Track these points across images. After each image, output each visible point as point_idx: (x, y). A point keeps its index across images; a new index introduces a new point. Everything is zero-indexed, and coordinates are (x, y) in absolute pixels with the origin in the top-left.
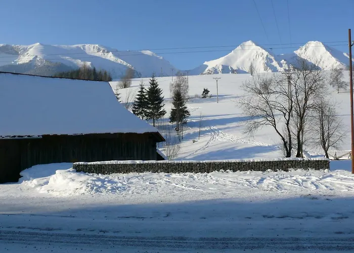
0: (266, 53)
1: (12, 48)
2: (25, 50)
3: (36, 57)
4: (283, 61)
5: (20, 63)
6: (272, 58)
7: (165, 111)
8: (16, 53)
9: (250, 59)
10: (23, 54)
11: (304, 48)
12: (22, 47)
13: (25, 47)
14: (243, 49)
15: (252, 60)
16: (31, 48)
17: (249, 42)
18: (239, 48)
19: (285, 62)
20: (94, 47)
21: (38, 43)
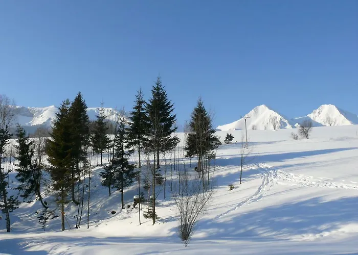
0: (279, 117)
1: (28, 110)
2: (40, 112)
3: (50, 119)
4: (297, 125)
5: (34, 124)
6: (286, 121)
7: (177, 139)
8: (31, 115)
9: (263, 123)
10: (37, 116)
11: (317, 111)
12: (37, 109)
13: (40, 109)
14: (256, 112)
15: (266, 124)
16: (45, 110)
17: (263, 106)
18: (252, 112)
19: (299, 126)
20: (108, 110)
21: (53, 106)
